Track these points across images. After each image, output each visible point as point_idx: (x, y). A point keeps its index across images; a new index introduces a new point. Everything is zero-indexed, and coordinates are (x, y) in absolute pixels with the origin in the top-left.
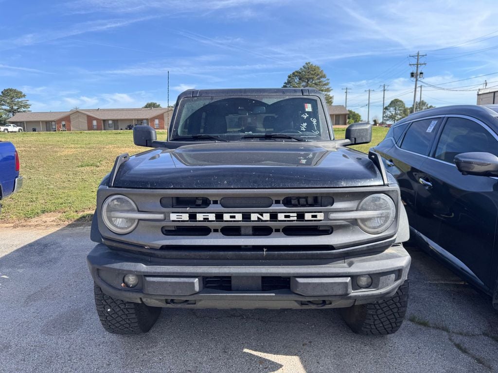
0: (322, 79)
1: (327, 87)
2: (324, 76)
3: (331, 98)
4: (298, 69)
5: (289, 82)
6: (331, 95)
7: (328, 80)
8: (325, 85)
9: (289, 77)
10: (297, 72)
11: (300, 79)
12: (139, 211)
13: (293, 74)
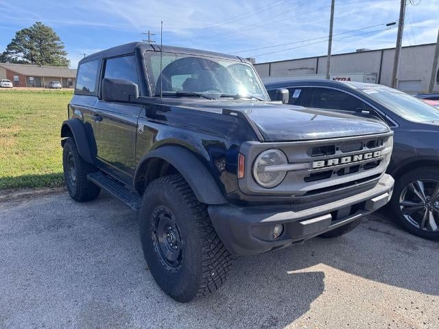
0: (55, 42)
1: (62, 50)
2: (58, 39)
3: (68, 61)
4: (28, 27)
5: (18, 40)
6: (68, 59)
7: (63, 43)
8: (60, 47)
9: (18, 34)
10: (27, 30)
11: (31, 38)
12: (288, 163)
13: (23, 31)
